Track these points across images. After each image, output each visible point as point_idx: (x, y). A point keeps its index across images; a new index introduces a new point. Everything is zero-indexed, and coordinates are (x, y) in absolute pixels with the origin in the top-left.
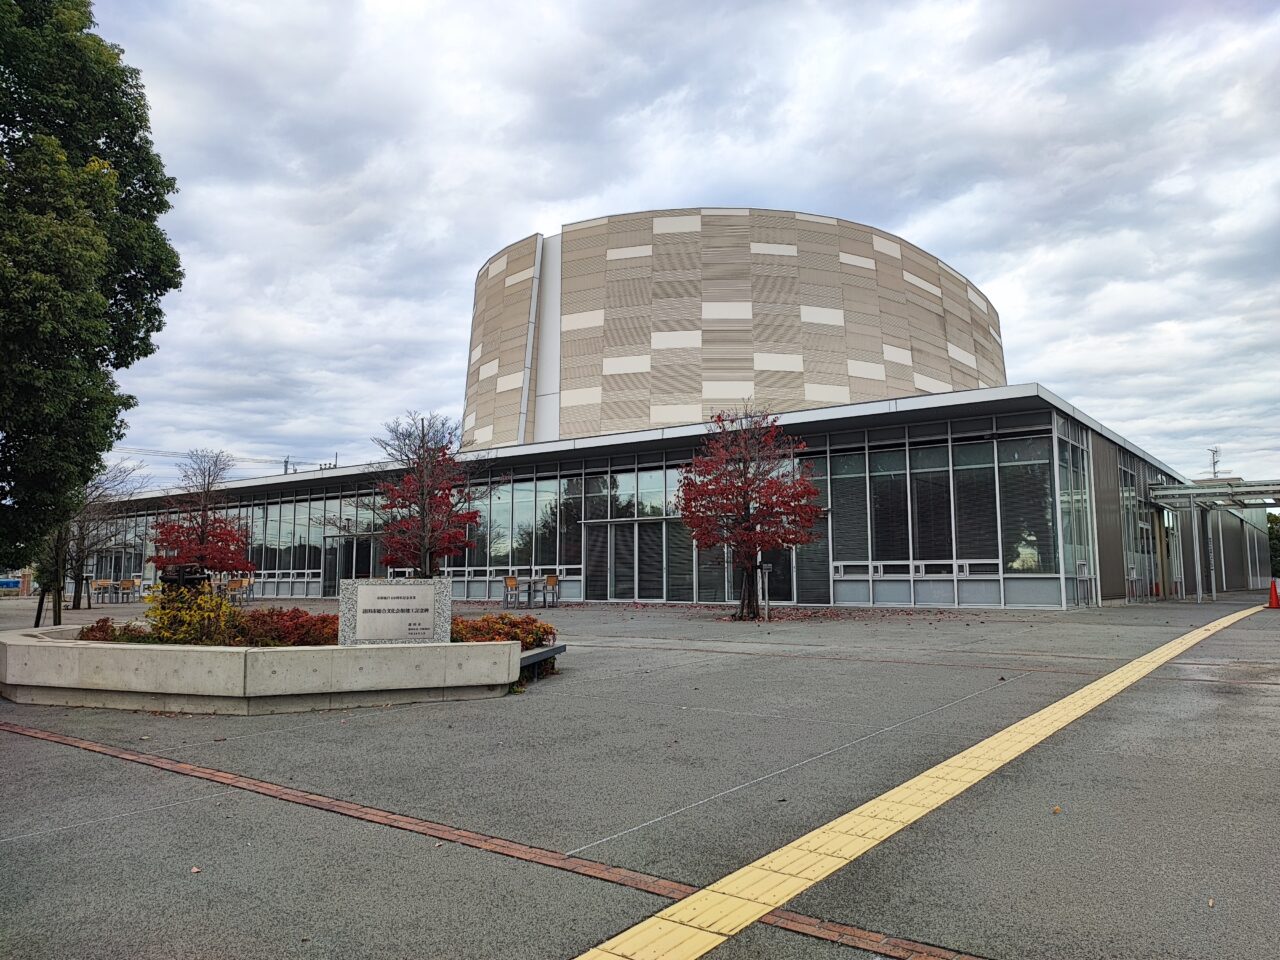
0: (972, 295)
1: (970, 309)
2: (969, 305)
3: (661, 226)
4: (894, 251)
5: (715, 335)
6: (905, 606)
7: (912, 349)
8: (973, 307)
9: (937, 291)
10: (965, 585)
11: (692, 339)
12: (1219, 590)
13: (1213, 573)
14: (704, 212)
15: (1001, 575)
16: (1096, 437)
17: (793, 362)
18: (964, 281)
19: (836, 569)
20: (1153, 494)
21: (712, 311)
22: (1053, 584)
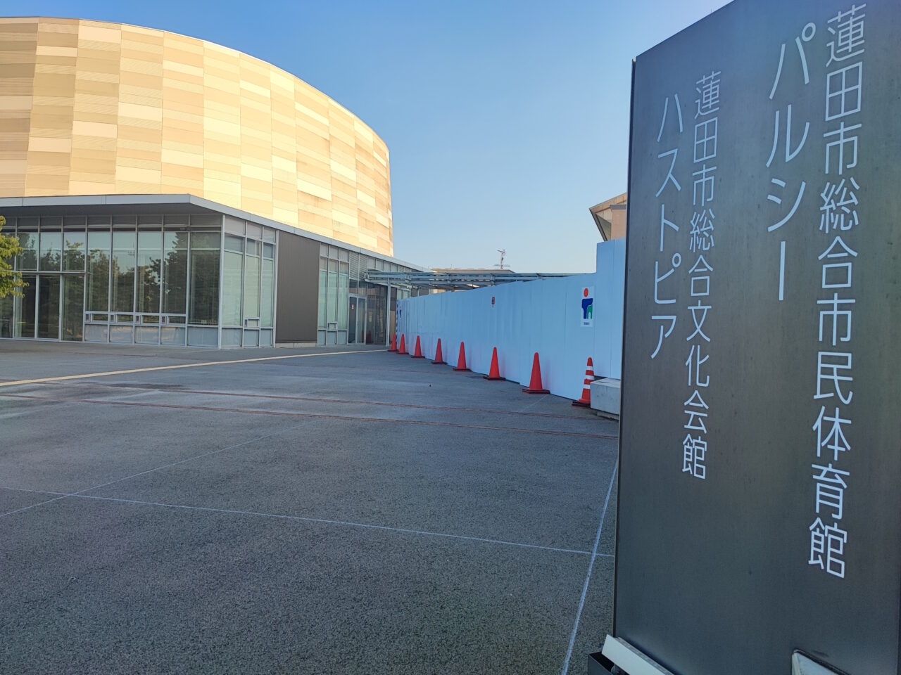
1: (355, 138)
7: (298, 161)
9: (325, 121)
15: (186, 325)
19: (88, 316)
20: (367, 276)
22: (214, 331)
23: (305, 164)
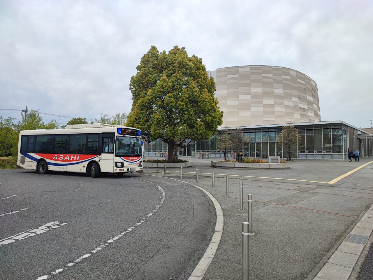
0: (312, 82)
1: (312, 86)
2: (311, 85)
3: (240, 70)
4: (295, 74)
5: (254, 96)
6: (313, 159)
7: (299, 98)
8: (312, 85)
9: (304, 83)
10: (325, 155)
11: (249, 97)
12: (371, 155)
13: (370, 152)
14: (251, 67)
15: (332, 154)
16: (350, 127)
17: (272, 102)
18: (310, 79)
19: (299, 152)
20: (358, 136)
21: (253, 90)
22: (342, 155)
23: (300, 98)
